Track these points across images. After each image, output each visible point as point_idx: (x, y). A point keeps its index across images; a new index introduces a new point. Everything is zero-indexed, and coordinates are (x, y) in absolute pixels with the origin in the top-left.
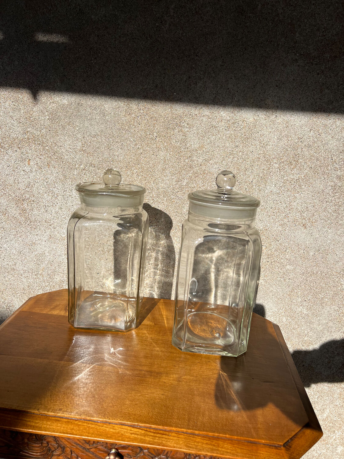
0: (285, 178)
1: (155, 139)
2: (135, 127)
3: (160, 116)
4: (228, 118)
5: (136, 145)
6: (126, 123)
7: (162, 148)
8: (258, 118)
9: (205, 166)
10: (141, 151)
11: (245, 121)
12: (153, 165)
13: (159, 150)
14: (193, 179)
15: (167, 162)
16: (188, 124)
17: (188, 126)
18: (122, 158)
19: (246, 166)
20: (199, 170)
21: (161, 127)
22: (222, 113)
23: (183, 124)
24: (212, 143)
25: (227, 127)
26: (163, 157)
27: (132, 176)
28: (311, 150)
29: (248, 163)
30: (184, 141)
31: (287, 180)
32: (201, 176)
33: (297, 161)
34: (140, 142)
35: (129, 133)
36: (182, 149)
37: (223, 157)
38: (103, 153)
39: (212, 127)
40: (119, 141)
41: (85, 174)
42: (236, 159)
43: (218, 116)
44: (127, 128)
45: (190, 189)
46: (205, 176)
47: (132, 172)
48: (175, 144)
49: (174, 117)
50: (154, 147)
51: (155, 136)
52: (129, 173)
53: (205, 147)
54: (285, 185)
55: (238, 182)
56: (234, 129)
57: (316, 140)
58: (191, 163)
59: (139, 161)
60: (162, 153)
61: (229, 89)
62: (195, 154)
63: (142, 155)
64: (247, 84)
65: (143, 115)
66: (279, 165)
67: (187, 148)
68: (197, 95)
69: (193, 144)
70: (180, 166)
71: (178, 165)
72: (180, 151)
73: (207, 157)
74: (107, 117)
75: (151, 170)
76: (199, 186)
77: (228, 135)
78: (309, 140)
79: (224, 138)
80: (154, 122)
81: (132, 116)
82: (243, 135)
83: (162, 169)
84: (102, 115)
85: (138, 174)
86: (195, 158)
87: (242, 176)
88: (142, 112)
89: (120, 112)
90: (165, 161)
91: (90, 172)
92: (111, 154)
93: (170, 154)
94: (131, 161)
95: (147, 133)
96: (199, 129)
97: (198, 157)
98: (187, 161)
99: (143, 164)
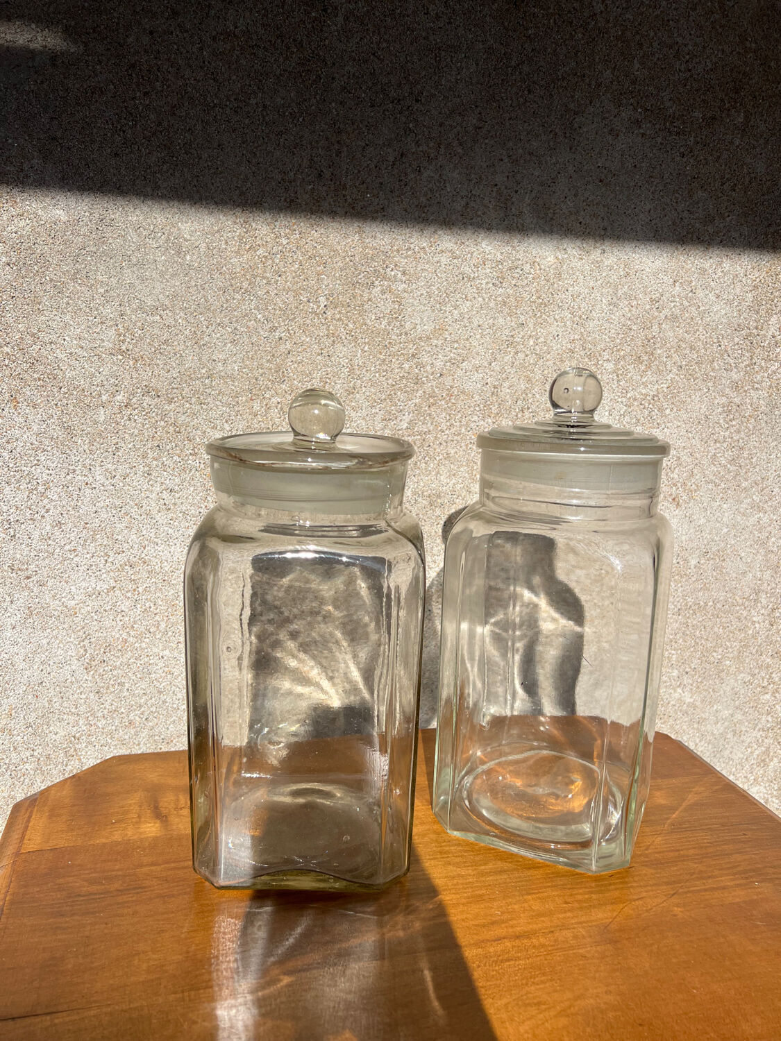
0: (629, 395)
1: (324, 312)
2: (269, 283)
3: (332, 253)
4: (499, 257)
5: (273, 329)
6: (242, 272)
7: (343, 337)
8: (566, 256)
9: (451, 377)
10: (288, 346)
11: (536, 264)
12: (321, 381)
13: (334, 342)
14: (426, 411)
15: (358, 373)
16: (404, 273)
17: (404, 279)
18: (236, 368)
19: (546, 372)
20: (437, 387)
21: (338, 282)
22: (484, 246)
23: (393, 273)
24: (465, 320)
25: (498, 277)
26: (347, 361)
27: (265, 415)
28: (678, 327)
29: (548, 363)
30: (396, 315)
31: (635, 399)
32: (443, 402)
33: (652, 354)
34: (284, 321)
35: (252, 300)
36: (394, 337)
37: (493, 353)
38: (181, 356)
39: (463, 278)
40: (226, 321)
41: (130, 420)
42: (521, 355)
43: (474, 251)
44: (245, 285)
45: (419, 437)
46: (453, 401)
47: (266, 405)
48: (376, 325)
49: (370, 256)
50: (322, 334)
51: (322, 306)
52: (257, 406)
53: (450, 329)
54: (630, 410)
55: (530, 410)
56: (514, 282)
57: (686, 303)
58: (417, 371)
59: (283, 372)
60: (343, 351)
61: (496, 185)
62: (426, 348)
63: (290, 356)
64: (537, 174)
65: (289, 251)
66: (615, 364)
67: (406, 334)
68: (423, 199)
69: (418, 322)
70: (390, 381)
71: (387, 379)
72: (390, 343)
73: (454, 353)
74: (188, 257)
76: (440, 428)
77: (500, 299)
78: (672, 304)
79: (492, 305)
80: (318, 269)
81: (258, 253)
82: (534, 297)
83: (347, 390)
84: (174, 252)
85: (282, 409)
86: (425, 359)
87: (537, 396)
88: (284, 241)
89: (224, 242)
90: (352, 371)
91: (144, 413)
92: (205, 358)
93: (362, 350)
94: (261, 375)
95: (302, 298)
96: (431, 285)
97: (432, 356)
98: (406, 366)
99: (295, 382)
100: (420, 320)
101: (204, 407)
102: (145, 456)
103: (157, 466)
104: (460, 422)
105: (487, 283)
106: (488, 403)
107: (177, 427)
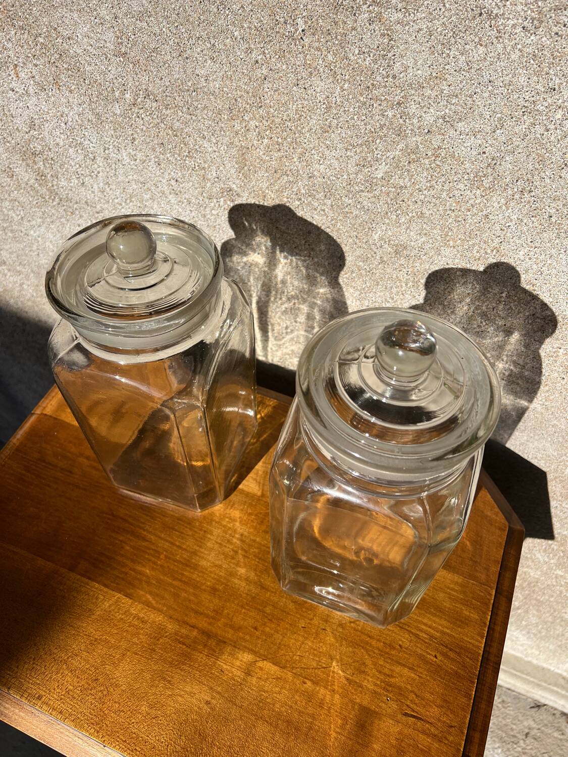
1: (301, 38)
5: (249, 51)
9: (440, 137)
10: (265, 72)
12: (296, 114)
13: (311, 73)
14: (404, 166)
15: (335, 111)
18: (217, 86)
20: (421, 144)
24: (473, 71)
25: (533, 19)
26: (324, 97)
27: (245, 136)
30: (385, 53)
32: (427, 161)
34: (259, 43)
35: (228, 15)
36: (378, 78)
37: (500, 119)
38: (169, 66)
39: (481, 14)
40: (204, 34)
41: (138, 117)
42: (540, 129)
45: (394, 190)
46: (438, 163)
47: (246, 127)
48: (359, 61)
50: (298, 63)
51: (300, 29)
52: (237, 127)
53: (450, 78)
55: (533, 194)
56: (555, 29)
58: (401, 121)
59: (260, 98)
60: (320, 86)
62: (416, 98)
63: (266, 82)
67: (394, 77)
69: (411, 65)
70: (369, 127)
71: (365, 124)
72: (373, 85)
73: (450, 110)
75: (293, 128)
76: (417, 187)
79: (515, 56)
83: (322, 128)
85: (259, 133)
86: (413, 110)
87: (548, 181)
90: (329, 108)
91: (148, 114)
92: (189, 71)
93: (341, 88)
94: (240, 97)
95: (278, 18)
96: (435, 18)
97: (422, 108)
98: (390, 114)
99: (272, 109)
101: (194, 118)
102: (154, 150)
104: (443, 186)
105: (514, 26)
106: (481, 174)
107: (174, 131)
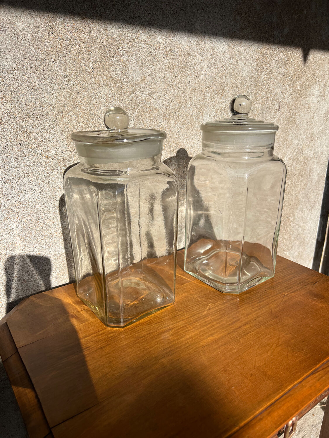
0: (216, 108)
1: (93, 71)
2: (65, 56)
3: (94, 41)
4: (165, 45)
5: (69, 80)
6: (52, 50)
7: (102, 84)
8: (191, 45)
9: (149, 102)
10: (78, 89)
11: (180, 48)
12: (94, 106)
13: (98, 86)
14: (140, 118)
15: (110, 101)
16: (126, 52)
17: (126, 54)
18: (54, 101)
19: (186, 99)
20: (144, 107)
21: (98, 56)
22: (159, 39)
23: (121, 52)
24: (153, 75)
25: (165, 54)
26: (105, 95)
28: (232, 77)
29: (186, 94)
30: (125, 73)
31: (218, 110)
32: (147, 114)
33: (223, 89)
34: (74, 76)
35: (58, 65)
36: (124, 83)
37: (165, 90)
38: (26, 96)
39: (151, 55)
40: (46, 76)
41: (3, 131)
42: (176, 91)
43: (155, 41)
44: (53, 57)
46: (151, 113)
47: (70, 119)
48: (116, 77)
49: (111, 42)
50: (92, 83)
51: (91, 68)
52: (65, 121)
53: (147, 79)
54: (216, 114)
55: (181, 116)
56: (171, 57)
57: (234, 67)
58: (135, 99)
59: (76, 102)
60: (103, 90)
61: (162, 9)
62: (138, 88)
63: (79, 94)
64: (178, 4)
65: (73, 39)
66: (211, 95)
67: (129, 82)
68: (132, 14)
69: (134, 76)
71: (123, 104)
72: (123, 86)
73: (150, 91)
74: (23, 41)
75: (93, 114)
77: (167, 65)
78: (230, 68)
79: (164, 68)
80: (88, 49)
81: (58, 40)
82: (180, 64)
84: (15, 38)
85: (77, 121)
86: (139, 94)
88: (70, 34)
89: (40, 33)
90: (107, 100)
91: (10, 127)
92: (38, 97)
93: (111, 90)
94: (66, 104)
95: (81, 64)
96: (138, 58)
97: (141, 92)
98: (130, 97)
99: (82, 107)
100: (135, 76)
101: (41, 122)
102: (14, 150)
103: (21, 154)
104: (155, 123)
105: (161, 57)
106: (165, 113)
107: (28, 133)
